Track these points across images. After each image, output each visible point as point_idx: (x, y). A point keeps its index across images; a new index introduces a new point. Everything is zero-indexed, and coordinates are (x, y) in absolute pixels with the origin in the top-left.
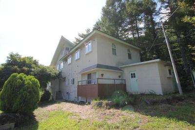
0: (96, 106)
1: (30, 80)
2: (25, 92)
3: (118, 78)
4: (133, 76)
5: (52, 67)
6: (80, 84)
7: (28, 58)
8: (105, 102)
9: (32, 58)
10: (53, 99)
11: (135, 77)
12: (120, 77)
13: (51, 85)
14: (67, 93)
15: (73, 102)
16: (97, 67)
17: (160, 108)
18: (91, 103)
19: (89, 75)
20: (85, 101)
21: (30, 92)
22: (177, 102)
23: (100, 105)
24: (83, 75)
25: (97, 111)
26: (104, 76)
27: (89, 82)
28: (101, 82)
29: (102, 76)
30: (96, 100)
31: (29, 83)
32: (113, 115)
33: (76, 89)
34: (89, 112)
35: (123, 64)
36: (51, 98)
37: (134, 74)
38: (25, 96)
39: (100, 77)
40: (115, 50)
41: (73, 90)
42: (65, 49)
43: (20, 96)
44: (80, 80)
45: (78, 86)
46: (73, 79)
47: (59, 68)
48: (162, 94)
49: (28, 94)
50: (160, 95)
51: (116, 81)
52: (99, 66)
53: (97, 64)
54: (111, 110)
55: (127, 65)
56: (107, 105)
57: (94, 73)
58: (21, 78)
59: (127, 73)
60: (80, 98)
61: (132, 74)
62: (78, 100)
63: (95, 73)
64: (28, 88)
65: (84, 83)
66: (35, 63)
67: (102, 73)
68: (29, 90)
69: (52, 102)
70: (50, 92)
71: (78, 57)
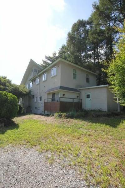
0: (58, 117)
1: (11, 96)
2: (9, 104)
3: (76, 98)
4: (88, 96)
5: (23, 86)
6: (46, 101)
7: (2, 77)
8: (64, 114)
9: (6, 78)
10: (24, 112)
11: (89, 97)
12: (78, 97)
13: (22, 101)
14: (36, 108)
15: (40, 114)
16: (60, 89)
17: (101, 119)
18: (54, 115)
19: (54, 95)
20: (50, 114)
21: (12, 105)
22: (114, 116)
23: (60, 116)
24: (48, 94)
25: (58, 120)
26: (65, 95)
27: (53, 100)
28: (63, 100)
29: (64, 96)
30: (58, 113)
31: (11, 99)
32: (68, 122)
33: (43, 105)
34: (53, 120)
35: (82, 87)
36: (22, 111)
37: (89, 95)
38: (9, 107)
39: (62, 96)
40: (76, 75)
41: (41, 106)
42: (33, 70)
43: (6, 107)
44: (46, 98)
45: (45, 102)
46: (41, 97)
47: (29, 87)
48: (107, 111)
49: (11, 106)
50: (105, 111)
51: (74, 100)
52: (62, 88)
53: (60, 86)
54: (68, 120)
55: (84, 88)
56: (65, 116)
57: (57, 93)
58: (5, 95)
59: (84, 94)
60: (46, 111)
61: (87, 95)
62: (44, 113)
63: (59, 93)
64: (11, 102)
65: (50, 100)
66: (9, 82)
67: (64, 94)
68: (12, 103)
69: (24, 114)
70: (22, 106)
71: (45, 79)
